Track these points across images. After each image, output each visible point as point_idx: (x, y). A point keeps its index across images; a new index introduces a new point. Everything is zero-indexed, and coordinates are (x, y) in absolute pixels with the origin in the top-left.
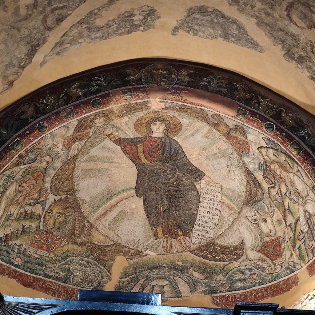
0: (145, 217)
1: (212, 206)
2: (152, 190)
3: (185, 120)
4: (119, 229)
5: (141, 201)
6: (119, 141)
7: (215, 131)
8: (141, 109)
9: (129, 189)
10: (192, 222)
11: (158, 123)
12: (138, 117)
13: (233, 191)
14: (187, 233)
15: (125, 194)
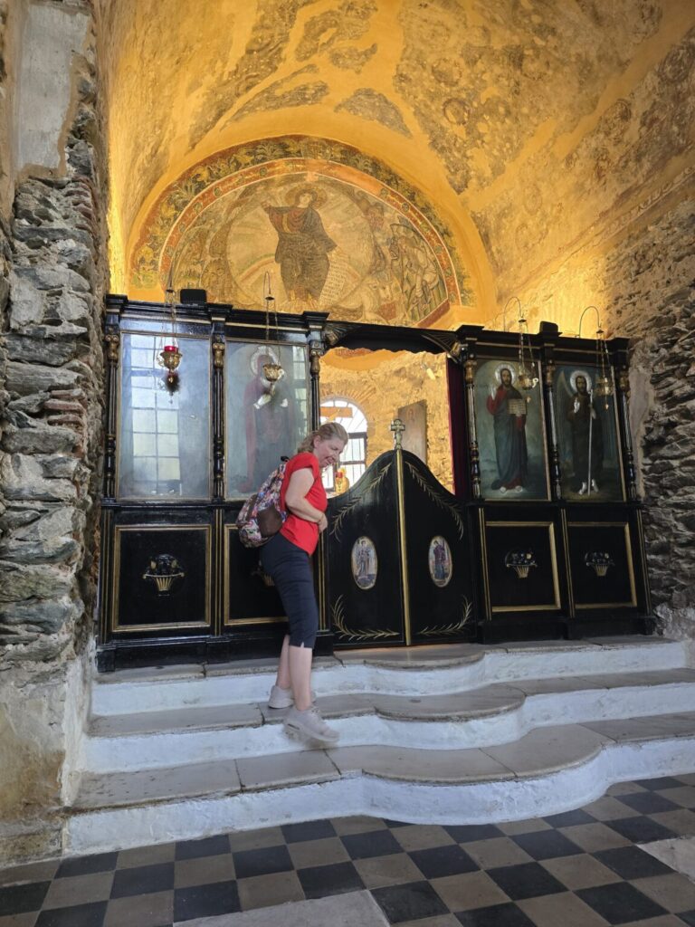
1: (339, 274)
6: (269, 210)
7: (355, 205)
8: (296, 180)
11: (307, 195)
13: (360, 262)
15: (266, 259)
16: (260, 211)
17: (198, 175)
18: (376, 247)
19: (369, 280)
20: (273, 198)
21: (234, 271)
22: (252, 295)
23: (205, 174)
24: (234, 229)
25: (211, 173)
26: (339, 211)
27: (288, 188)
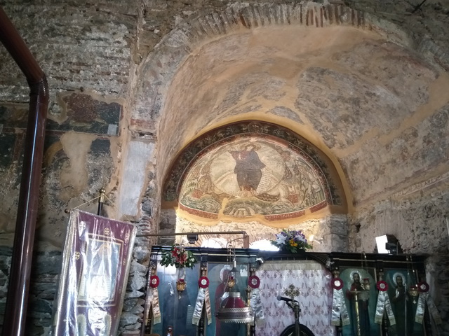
1: (267, 179)
2: (241, 171)
4: (225, 187)
6: (232, 152)
7: (276, 151)
11: (251, 146)
15: (230, 172)
16: (228, 153)
17: (198, 144)
18: (286, 168)
19: (283, 182)
21: (213, 179)
22: (222, 189)
23: (201, 143)
24: (214, 162)
25: (204, 143)
26: (267, 152)
27: (241, 144)
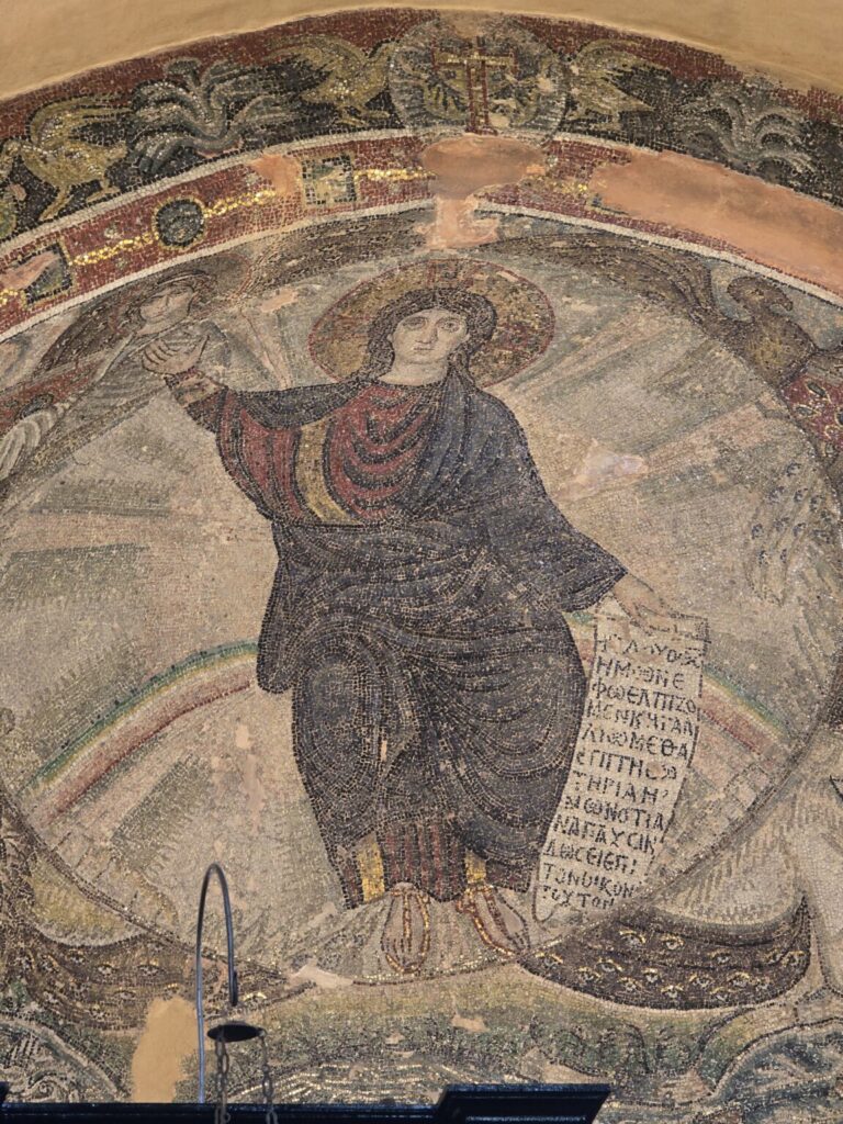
0: (300, 793)
1: (645, 731)
2: (341, 654)
3: (578, 305)
4: (164, 858)
5: (280, 710)
6: (215, 409)
7: (722, 354)
8: (374, 249)
9: (226, 652)
10: (540, 817)
11: (433, 316)
12: (346, 289)
13: (769, 655)
14: (512, 871)
15: (204, 677)
19: (835, 752)
20: (236, 345)
